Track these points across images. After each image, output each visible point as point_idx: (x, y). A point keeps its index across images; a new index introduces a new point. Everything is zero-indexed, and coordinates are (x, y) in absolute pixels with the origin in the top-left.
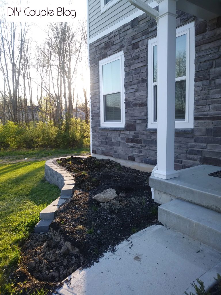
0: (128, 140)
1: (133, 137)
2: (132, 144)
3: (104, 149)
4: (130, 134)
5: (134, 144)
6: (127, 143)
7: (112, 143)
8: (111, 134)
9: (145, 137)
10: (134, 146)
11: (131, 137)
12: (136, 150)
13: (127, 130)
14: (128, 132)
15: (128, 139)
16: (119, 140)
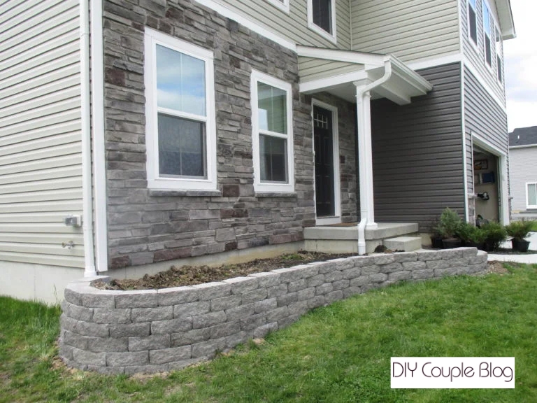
0: (226, 214)
1: (235, 206)
2: (233, 220)
3: (160, 246)
4: (230, 203)
5: (236, 220)
6: (223, 220)
7: (190, 224)
8: (188, 205)
9: (253, 206)
10: (237, 222)
11: (231, 208)
12: (241, 229)
13: (224, 196)
14: (226, 199)
15: (227, 211)
16: (207, 215)
